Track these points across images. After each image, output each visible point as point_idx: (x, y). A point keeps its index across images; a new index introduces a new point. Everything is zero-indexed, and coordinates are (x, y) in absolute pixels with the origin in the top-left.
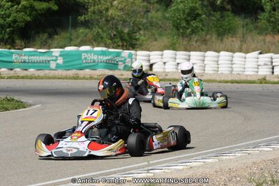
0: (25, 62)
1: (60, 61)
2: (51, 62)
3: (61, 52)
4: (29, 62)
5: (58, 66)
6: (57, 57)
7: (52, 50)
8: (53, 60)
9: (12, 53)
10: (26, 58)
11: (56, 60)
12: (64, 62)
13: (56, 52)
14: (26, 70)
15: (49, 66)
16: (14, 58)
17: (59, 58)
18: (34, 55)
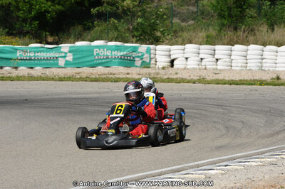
0: (30, 59)
1: (70, 58)
2: (60, 59)
3: (71, 47)
4: (35, 59)
5: (68, 64)
6: (66, 53)
7: (60, 45)
8: (61, 57)
9: (17, 50)
10: (32, 55)
11: (65, 57)
12: (74, 59)
13: (65, 47)
14: (32, 68)
15: (57, 64)
16: (19, 54)
17: (68, 54)
18: (41, 52)
